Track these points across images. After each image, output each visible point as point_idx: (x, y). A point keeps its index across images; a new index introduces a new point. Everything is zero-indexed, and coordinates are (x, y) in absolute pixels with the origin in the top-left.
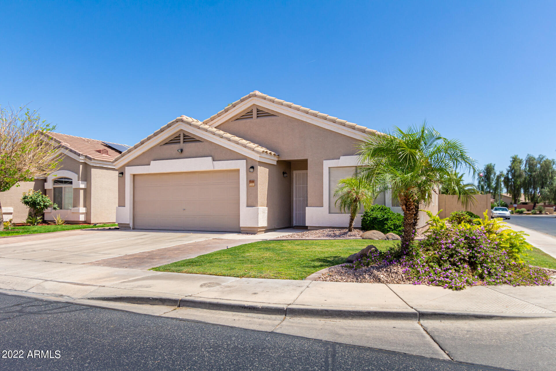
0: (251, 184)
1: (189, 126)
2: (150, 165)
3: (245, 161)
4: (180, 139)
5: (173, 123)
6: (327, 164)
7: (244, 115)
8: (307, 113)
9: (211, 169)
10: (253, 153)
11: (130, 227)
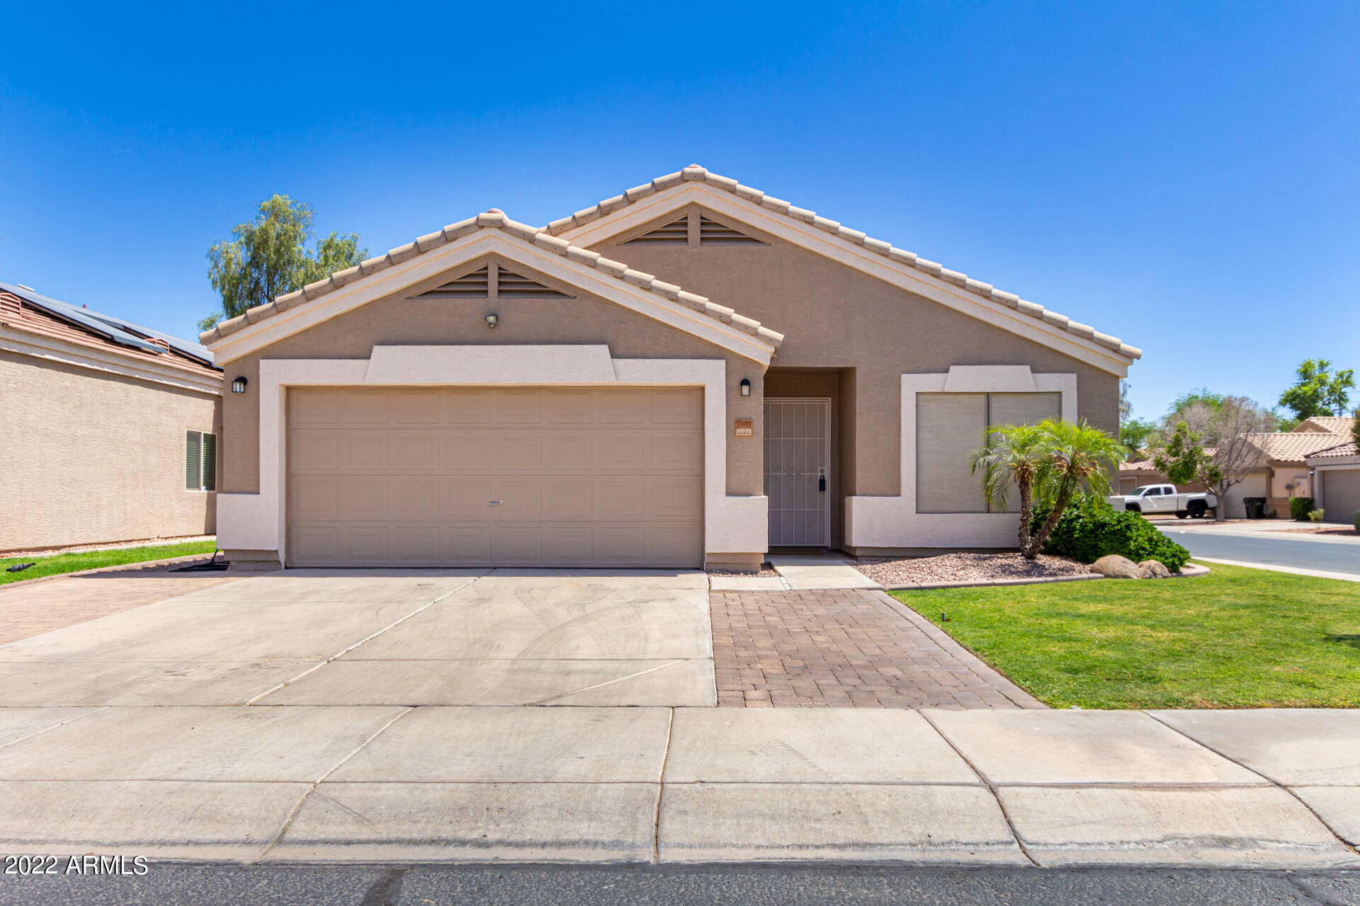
0: (740, 431)
1: (526, 245)
2: (369, 358)
3: (723, 362)
4: (486, 284)
5: (466, 230)
6: (911, 384)
7: (657, 229)
8: (860, 243)
9: (610, 381)
10: (753, 341)
11: (279, 562)
